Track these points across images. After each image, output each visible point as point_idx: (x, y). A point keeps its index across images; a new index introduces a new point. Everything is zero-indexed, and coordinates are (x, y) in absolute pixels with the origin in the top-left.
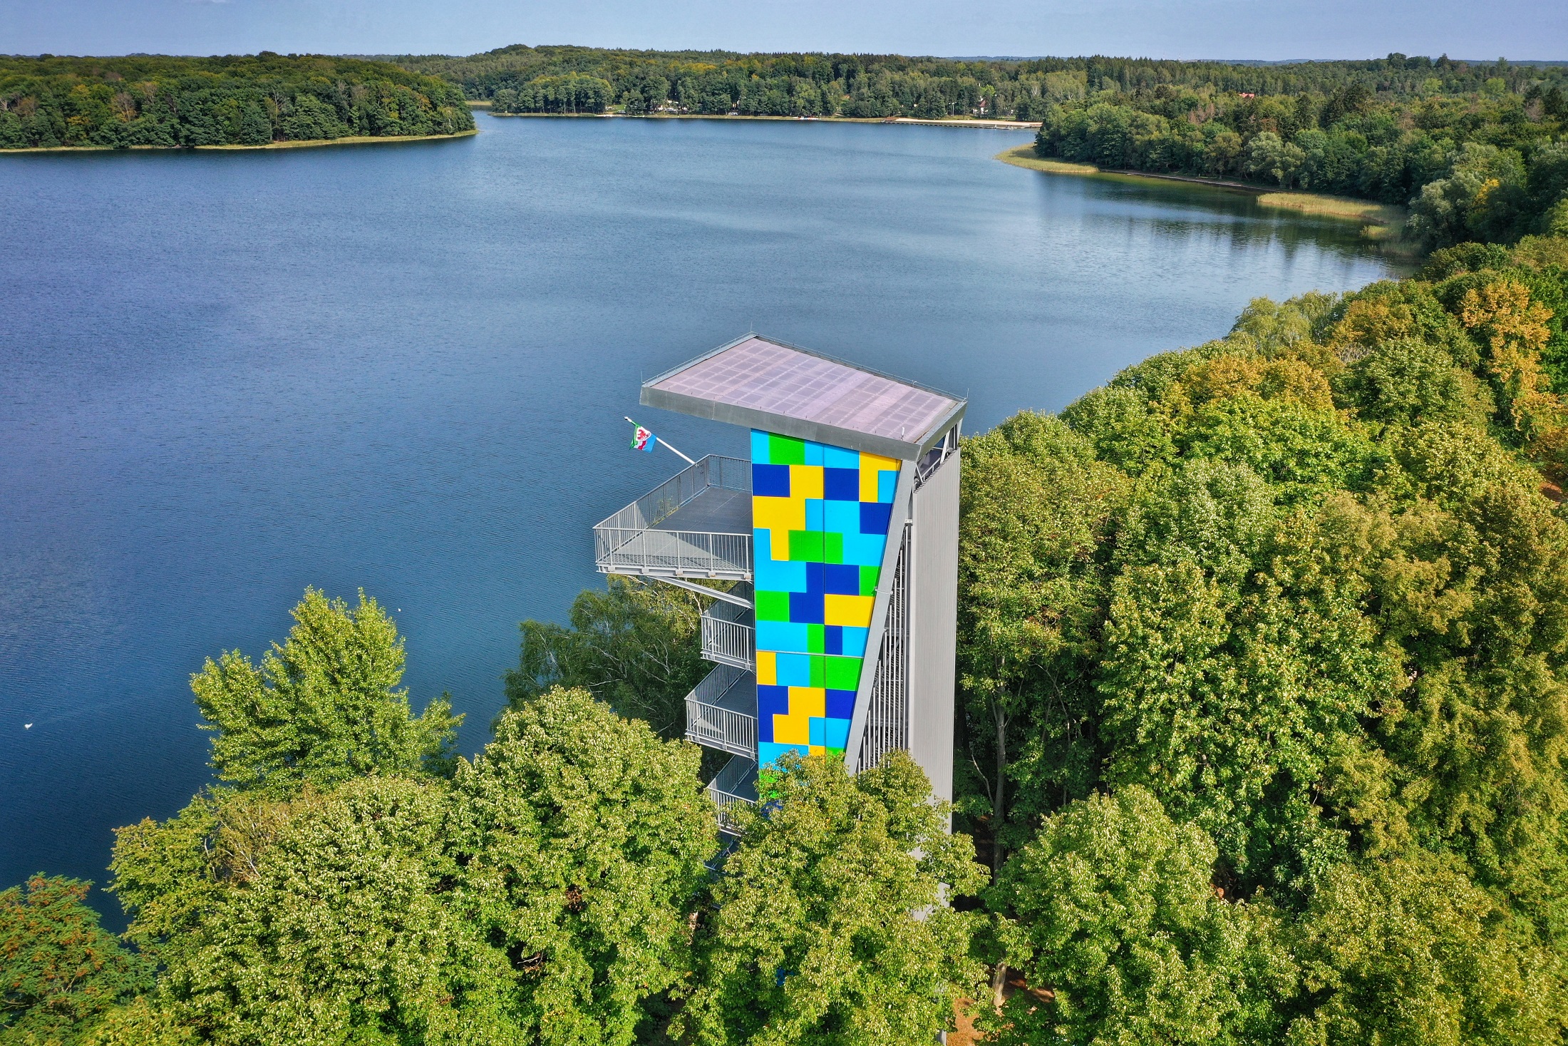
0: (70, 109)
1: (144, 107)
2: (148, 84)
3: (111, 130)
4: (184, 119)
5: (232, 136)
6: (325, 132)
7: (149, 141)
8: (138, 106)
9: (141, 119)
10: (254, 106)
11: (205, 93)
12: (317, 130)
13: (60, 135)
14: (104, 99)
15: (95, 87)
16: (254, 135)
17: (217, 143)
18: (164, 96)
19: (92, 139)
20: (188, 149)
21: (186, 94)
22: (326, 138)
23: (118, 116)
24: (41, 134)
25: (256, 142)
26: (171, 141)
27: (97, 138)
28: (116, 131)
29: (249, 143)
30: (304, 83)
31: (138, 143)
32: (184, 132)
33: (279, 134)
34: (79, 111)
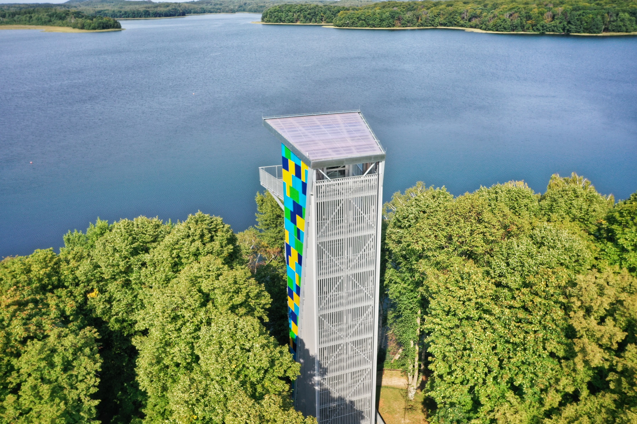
0: (529, 17)
1: (556, 17)
2: (560, 8)
3: (541, 26)
4: (569, 23)
5: (586, 30)
6: (627, 29)
7: (553, 31)
8: (553, 18)
9: (553, 22)
10: (599, 17)
11: (581, 12)
12: (624, 28)
13: (523, 28)
14: (542, 14)
15: (540, 10)
16: (595, 30)
17: (579, 32)
18: (564, 13)
19: (533, 30)
20: (567, 34)
21: (574, 12)
22: (627, 32)
23: (546, 21)
24: (516, 27)
25: (595, 32)
26: (561, 31)
27: (535, 29)
28: (543, 26)
29: (592, 33)
30: (625, 8)
31: (549, 31)
32: (568, 28)
33: (606, 30)
34: (531, 19)
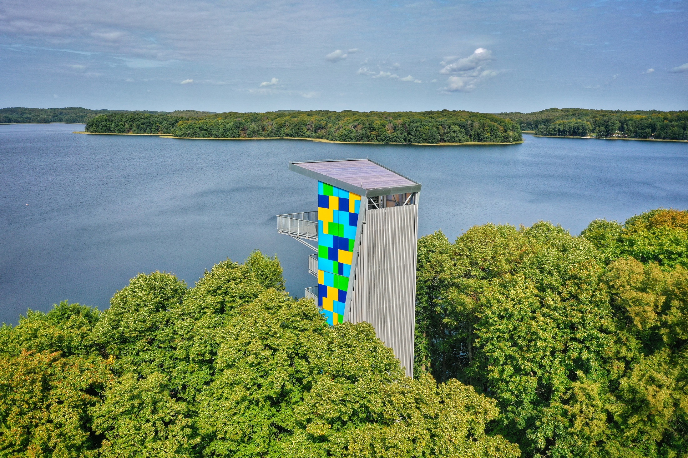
0: (372, 129)
1: (397, 129)
2: (399, 121)
3: (384, 137)
4: (409, 134)
5: (425, 140)
6: (460, 140)
7: (396, 141)
8: (395, 129)
9: (395, 133)
10: (434, 129)
11: (418, 124)
12: (457, 139)
13: (368, 137)
14: (384, 125)
15: (382, 122)
16: (433, 140)
17: (419, 142)
18: (404, 125)
20: (408, 144)
21: (412, 124)
22: (460, 142)
23: (388, 132)
24: (362, 137)
25: (433, 143)
26: (403, 141)
27: (379, 139)
28: (386, 137)
29: (430, 143)
30: (455, 121)
31: (392, 142)
32: (409, 138)
33: (442, 140)
34: (375, 130)
